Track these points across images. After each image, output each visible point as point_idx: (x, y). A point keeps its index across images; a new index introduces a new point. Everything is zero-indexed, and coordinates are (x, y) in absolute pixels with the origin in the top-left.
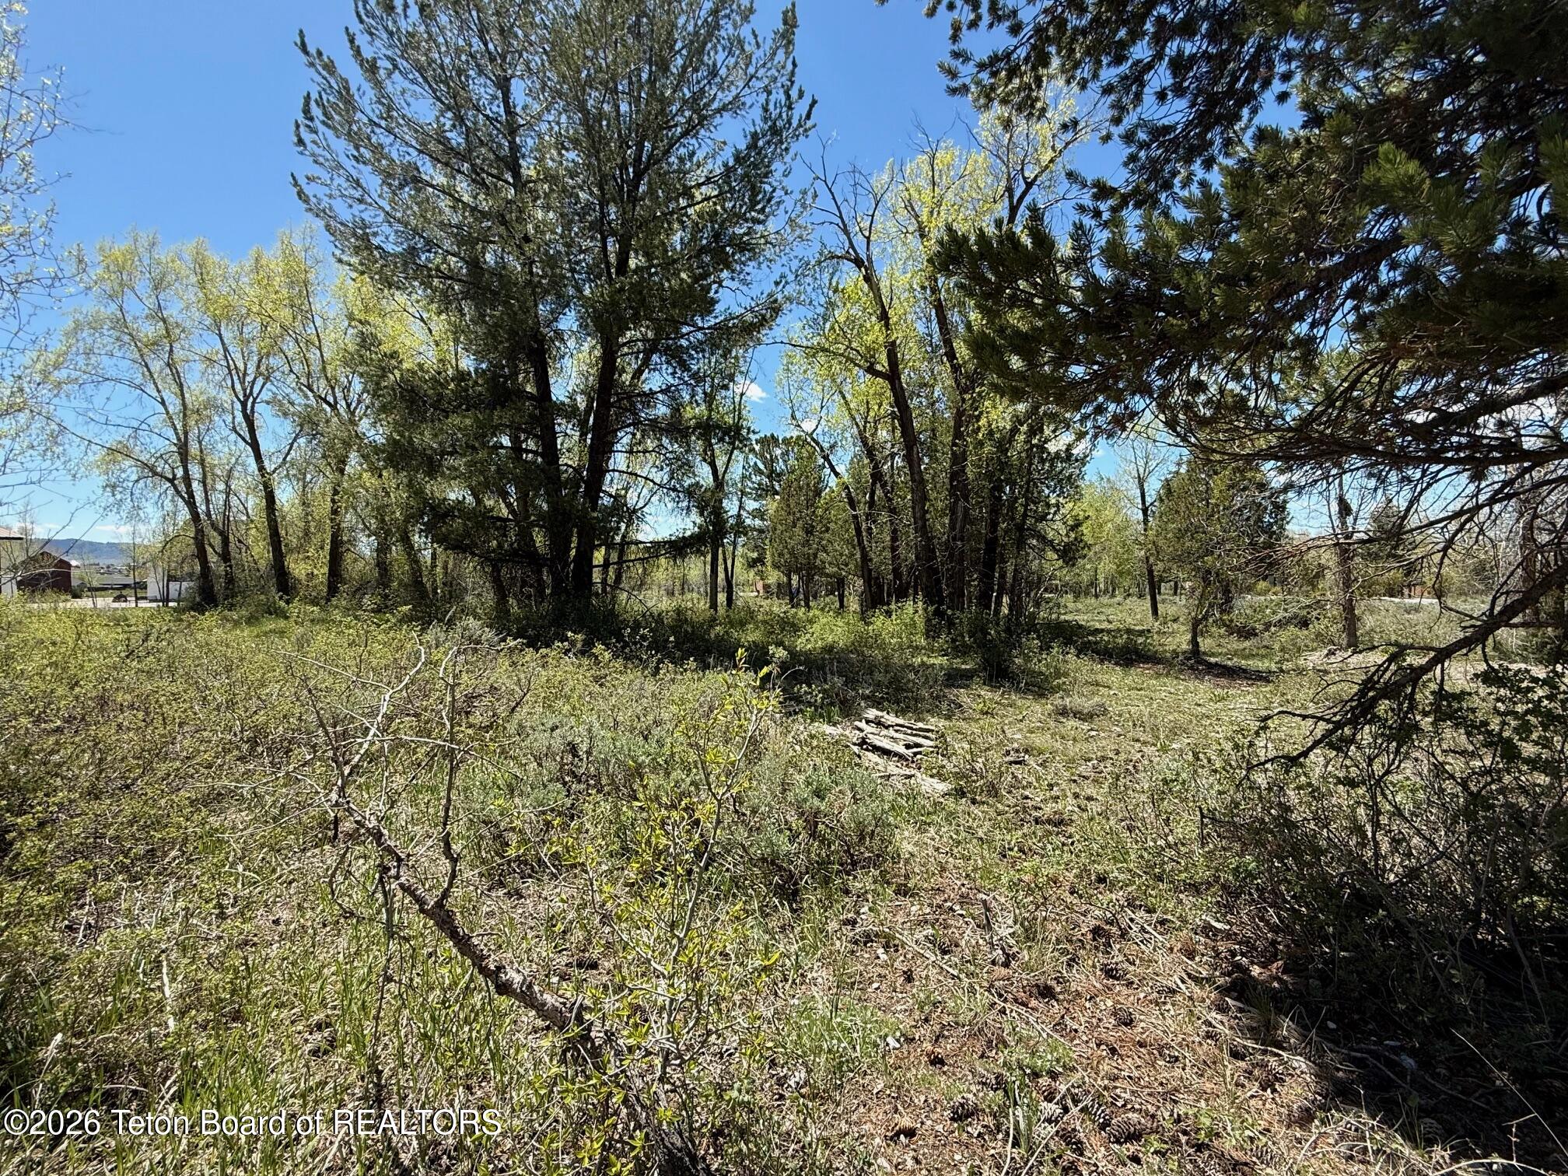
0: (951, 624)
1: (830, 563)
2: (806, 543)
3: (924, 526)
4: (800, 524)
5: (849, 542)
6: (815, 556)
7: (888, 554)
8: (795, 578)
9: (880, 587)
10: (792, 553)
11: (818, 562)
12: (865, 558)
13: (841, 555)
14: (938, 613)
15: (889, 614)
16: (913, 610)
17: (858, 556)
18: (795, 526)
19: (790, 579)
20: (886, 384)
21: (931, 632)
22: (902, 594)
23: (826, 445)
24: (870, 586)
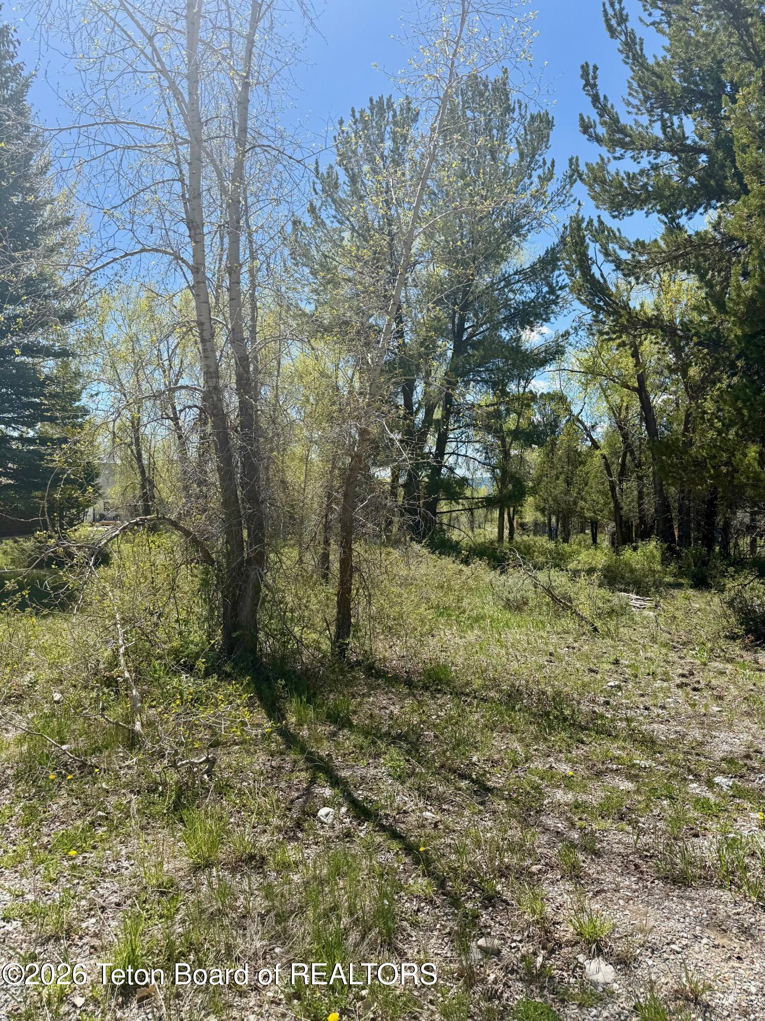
0: (679, 557)
1: (588, 510)
2: (567, 492)
3: (661, 490)
4: (562, 477)
5: (604, 493)
6: (575, 503)
7: (635, 504)
8: (554, 520)
9: (629, 528)
10: (555, 500)
11: (578, 509)
12: (618, 507)
13: (598, 503)
14: (670, 549)
15: (635, 549)
16: (652, 546)
17: (612, 505)
18: (557, 478)
19: (550, 520)
20: (635, 396)
21: (665, 561)
22: (645, 535)
23: (588, 424)
24: (621, 528)
